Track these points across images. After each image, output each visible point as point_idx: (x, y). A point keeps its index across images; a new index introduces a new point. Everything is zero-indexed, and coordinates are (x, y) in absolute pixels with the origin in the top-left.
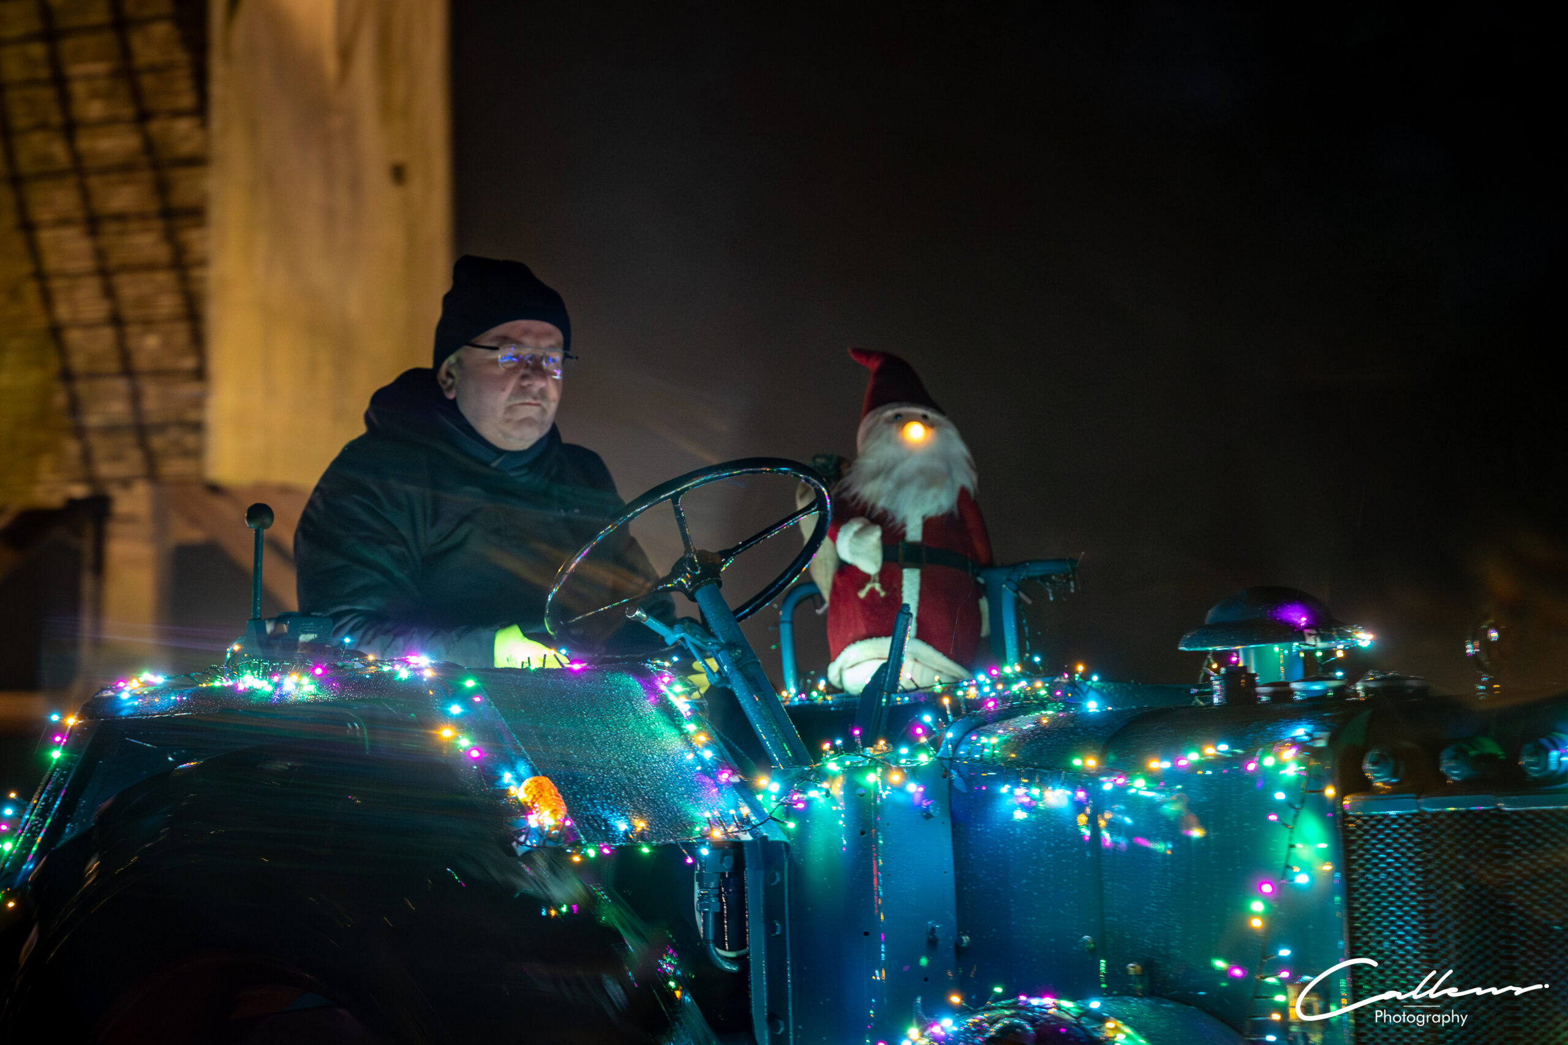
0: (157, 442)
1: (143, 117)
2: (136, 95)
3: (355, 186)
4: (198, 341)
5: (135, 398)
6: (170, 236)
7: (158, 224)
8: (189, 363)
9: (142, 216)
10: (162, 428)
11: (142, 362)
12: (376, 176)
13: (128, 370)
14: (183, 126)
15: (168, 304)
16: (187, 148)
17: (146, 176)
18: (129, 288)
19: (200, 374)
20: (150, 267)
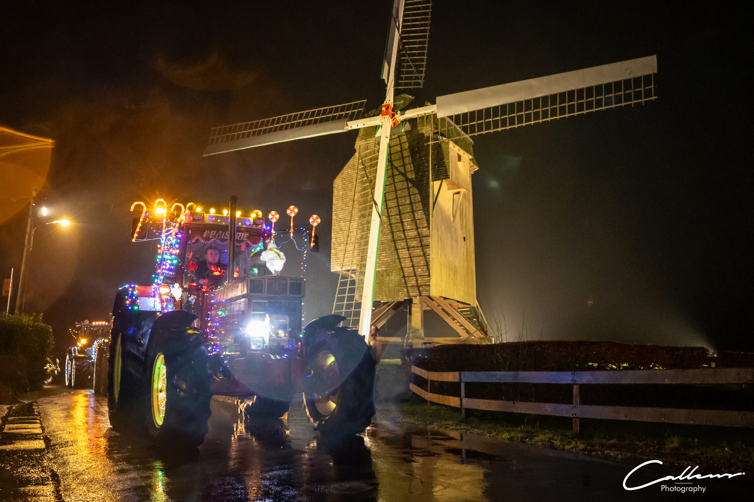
0: (421, 289)
1: (417, 228)
2: (416, 224)
3: (457, 241)
4: (428, 269)
5: (417, 281)
6: (423, 251)
7: (421, 248)
8: (427, 274)
9: (417, 247)
10: (422, 286)
11: (418, 274)
12: (461, 240)
13: (415, 276)
14: (425, 229)
15: (423, 263)
16: (426, 233)
17: (418, 239)
18: (415, 260)
19: (429, 276)
20: (419, 256)
